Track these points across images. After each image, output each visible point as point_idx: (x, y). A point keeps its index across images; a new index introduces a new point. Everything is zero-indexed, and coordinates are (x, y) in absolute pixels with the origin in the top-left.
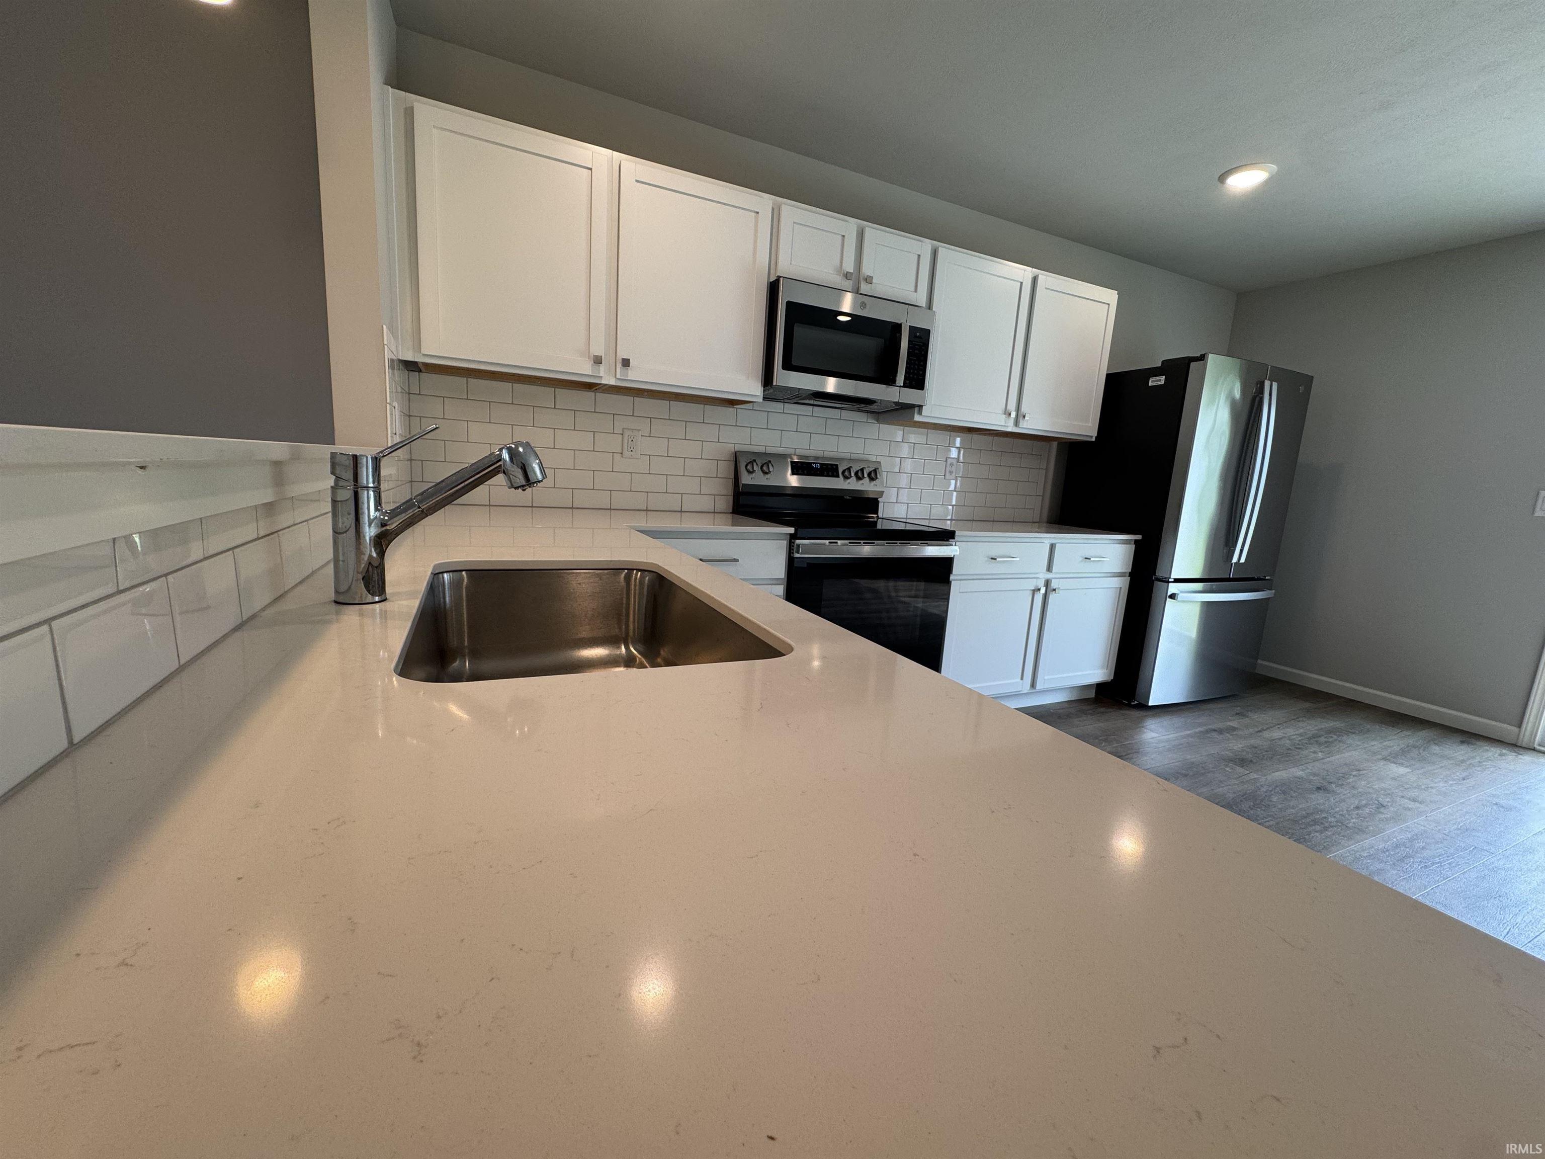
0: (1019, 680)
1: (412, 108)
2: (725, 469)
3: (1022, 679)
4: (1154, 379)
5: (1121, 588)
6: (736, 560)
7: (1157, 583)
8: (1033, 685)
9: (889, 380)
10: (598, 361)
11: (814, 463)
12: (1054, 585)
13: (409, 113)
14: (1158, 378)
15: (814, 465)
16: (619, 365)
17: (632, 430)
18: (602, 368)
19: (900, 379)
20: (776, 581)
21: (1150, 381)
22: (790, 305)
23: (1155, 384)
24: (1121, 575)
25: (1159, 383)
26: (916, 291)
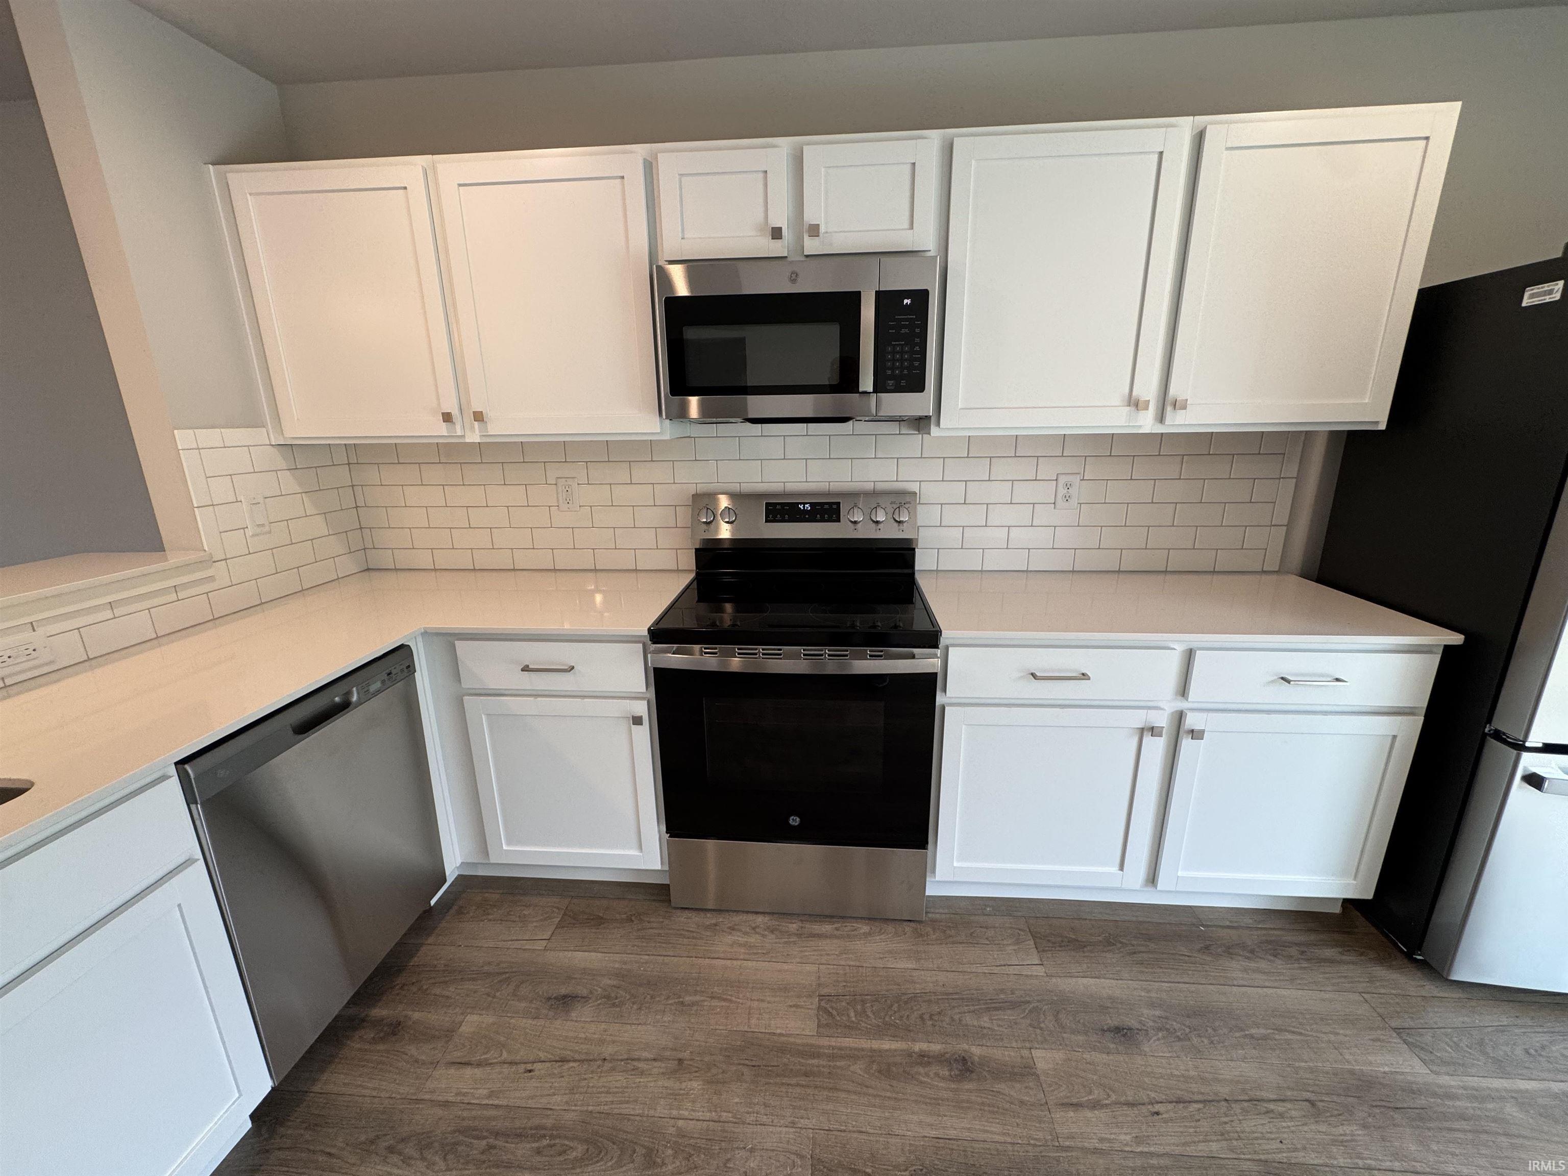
0: (1115, 869)
3: (1121, 868)
4: (1536, 289)
5: (1395, 737)
6: (575, 669)
7: (1492, 743)
8: (1151, 881)
10: (446, 418)
11: (801, 503)
12: (1191, 722)
14: (1546, 287)
15: (801, 507)
16: (472, 419)
17: (567, 479)
18: (455, 425)
19: (867, 380)
20: (637, 698)
21: (1526, 295)
23: (1536, 301)
25: (1548, 299)
26: (913, 228)
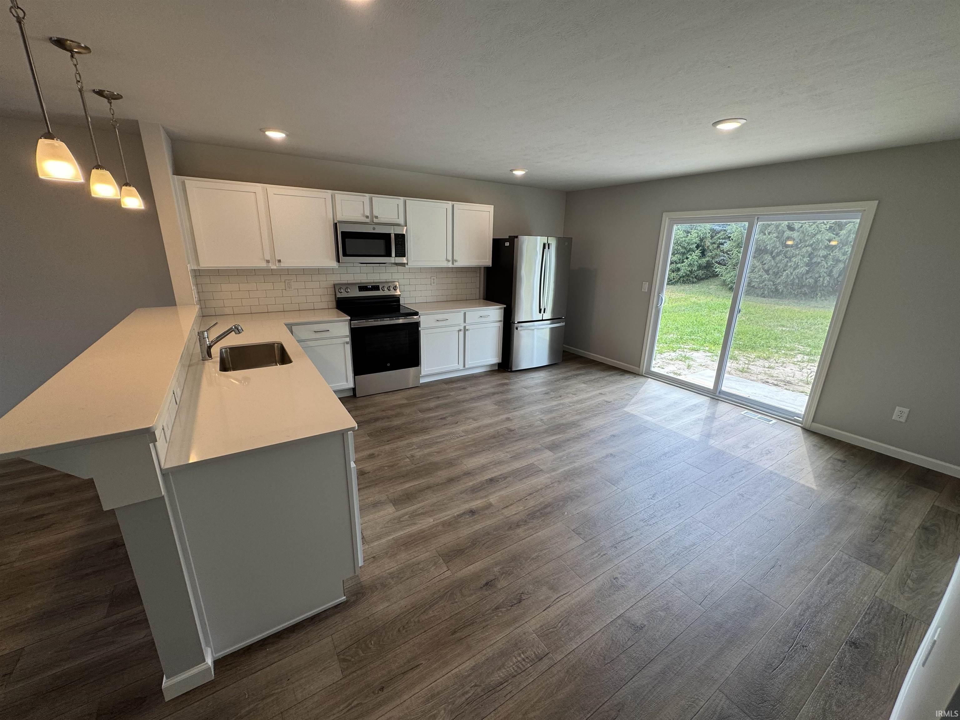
1: (184, 181)
2: (331, 291)
3: (458, 364)
4: (506, 243)
5: (499, 326)
6: (328, 331)
7: (512, 324)
8: (464, 366)
9: (389, 255)
10: (268, 262)
12: (467, 328)
13: (183, 183)
15: (369, 286)
16: (277, 262)
17: (289, 280)
18: (270, 264)
19: (393, 254)
20: (346, 336)
21: (504, 244)
22: (343, 233)
23: (506, 245)
24: (500, 321)
25: (508, 245)
26: (398, 218)
